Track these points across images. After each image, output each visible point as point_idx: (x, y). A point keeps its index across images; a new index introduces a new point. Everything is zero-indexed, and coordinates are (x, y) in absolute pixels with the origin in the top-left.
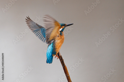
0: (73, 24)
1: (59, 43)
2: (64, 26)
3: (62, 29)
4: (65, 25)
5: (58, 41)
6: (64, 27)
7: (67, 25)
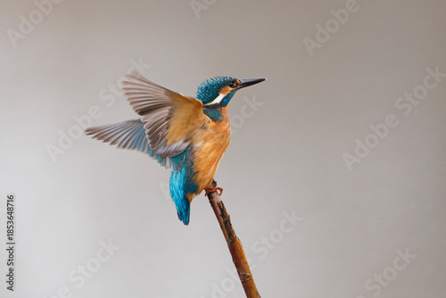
0: (263, 80)
1: (210, 152)
2: (231, 86)
3: (225, 98)
4: (234, 81)
5: (203, 146)
6: (231, 89)
7: (242, 82)
